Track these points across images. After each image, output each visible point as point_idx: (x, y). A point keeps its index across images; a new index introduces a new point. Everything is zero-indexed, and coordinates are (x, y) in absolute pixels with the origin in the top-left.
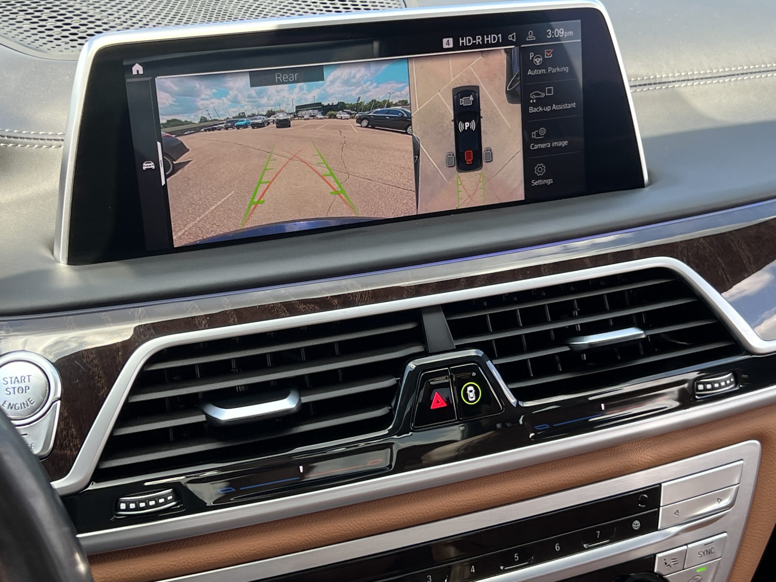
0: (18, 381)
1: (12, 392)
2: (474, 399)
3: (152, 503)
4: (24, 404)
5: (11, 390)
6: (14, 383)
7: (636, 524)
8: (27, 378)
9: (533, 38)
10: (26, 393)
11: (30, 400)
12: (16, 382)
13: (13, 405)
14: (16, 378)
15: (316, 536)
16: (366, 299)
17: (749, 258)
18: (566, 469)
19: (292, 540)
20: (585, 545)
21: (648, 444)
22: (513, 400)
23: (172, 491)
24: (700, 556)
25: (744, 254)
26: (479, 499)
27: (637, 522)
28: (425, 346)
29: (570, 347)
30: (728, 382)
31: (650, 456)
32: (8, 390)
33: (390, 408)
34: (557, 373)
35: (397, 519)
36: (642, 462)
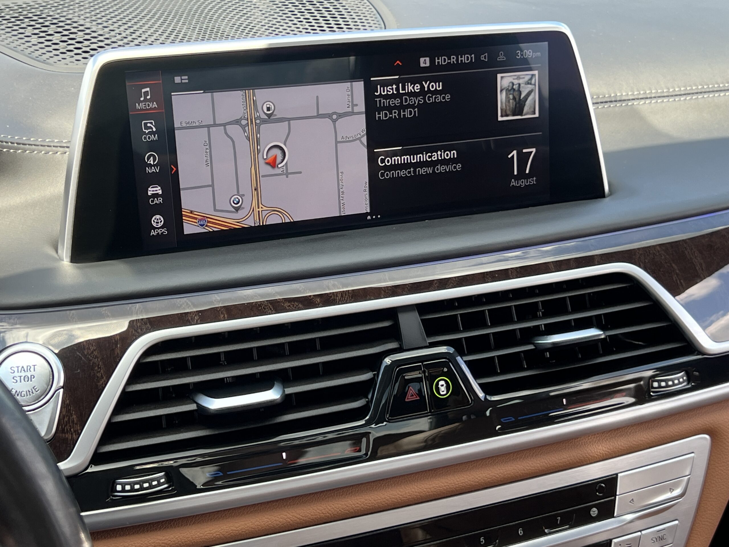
0: (24, 370)
1: (19, 381)
2: (445, 393)
3: (146, 485)
4: (29, 391)
5: (18, 379)
6: (21, 372)
7: (594, 512)
8: (32, 367)
9: (504, 58)
10: (31, 381)
11: (35, 388)
12: (23, 371)
13: (19, 392)
14: (23, 367)
15: (297, 518)
16: (346, 299)
17: (701, 264)
18: (529, 460)
19: (275, 522)
20: (546, 531)
21: (606, 436)
22: (481, 395)
23: (165, 475)
24: (653, 541)
25: (696, 261)
26: (448, 486)
27: (594, 509)
28: (400, 343)
29: (535, 346)
30: (681, 380)
31: (607, 448)
32: (15, 378)
33: (367, 400)
34: (523, 370)
35: (372, 503)
36: (600, 453)
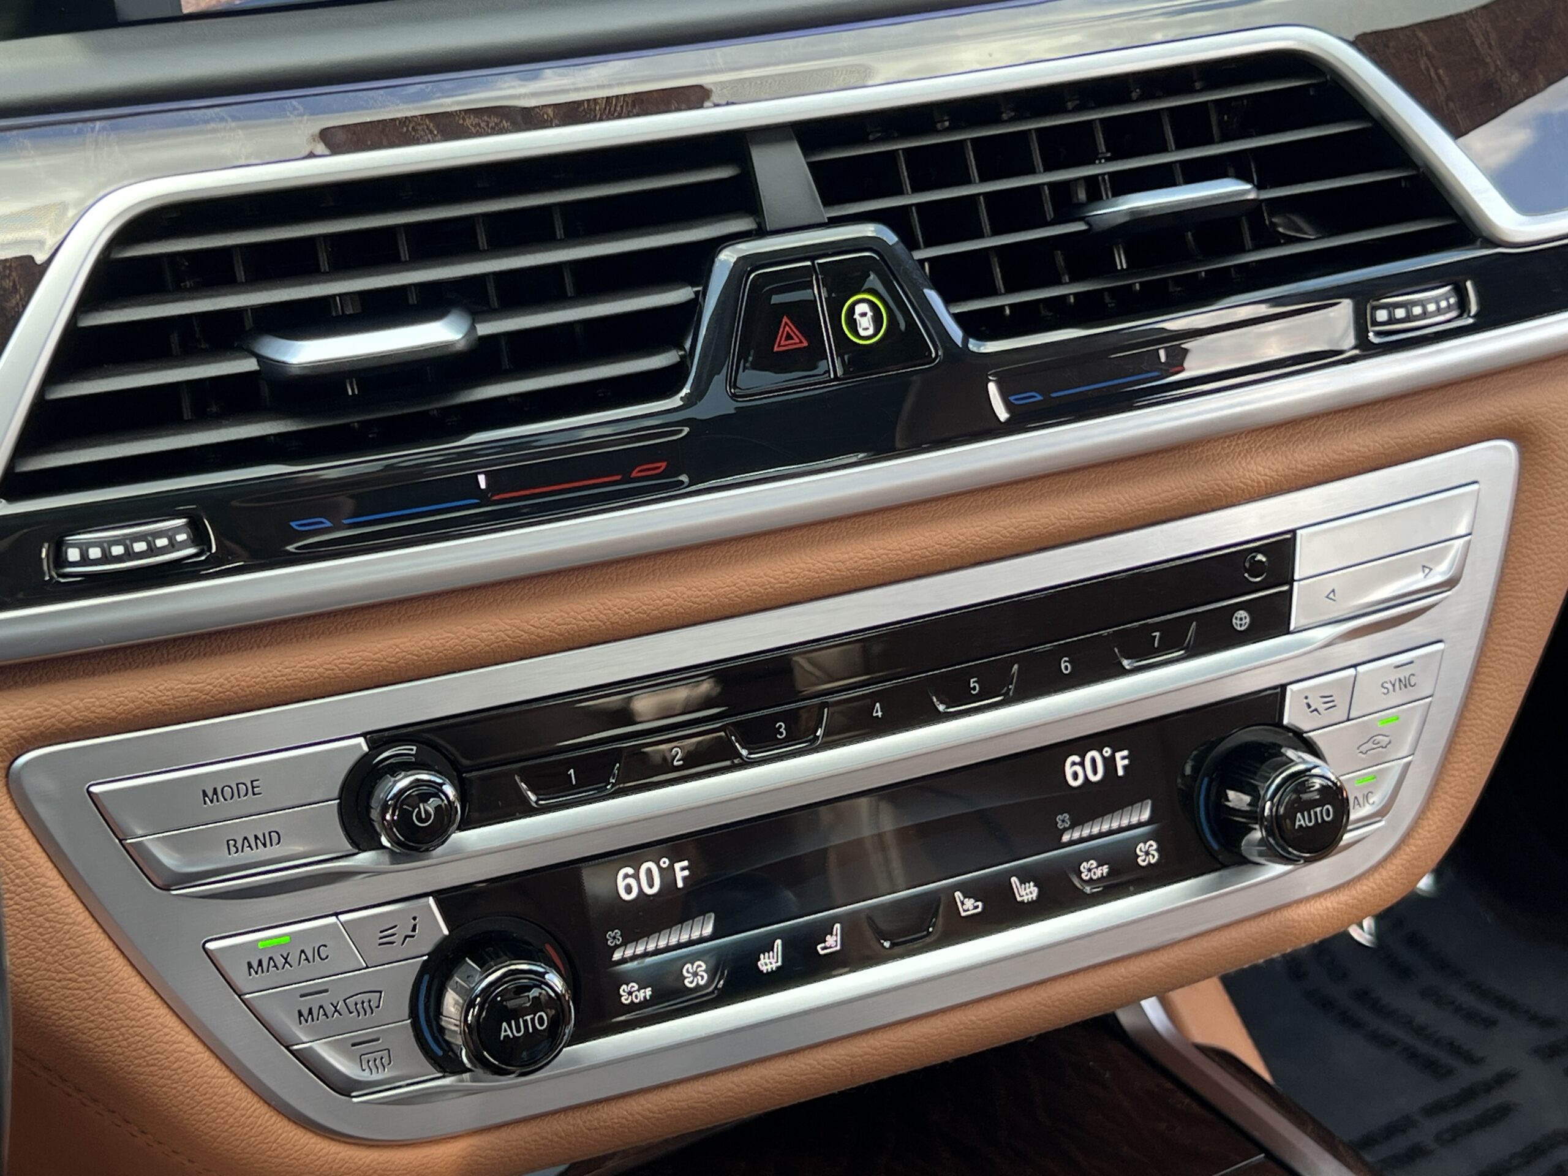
2: (871, 331)
3: (140, 547)
7: (1241, 619)
15: (522, 631)
16: (618, 109)
18: (1081, 495)
19: (469, 640)
20: (1126, 663)
21: (1266, 441)
22: (956, 333)
23: (187, 524)
24: (1386, 691)
27: (1241, 613)
28: (757, 220)
29: (1088, 223)
30: (1443, 304)
31: (1269, 468)
33: (682, 353)
35: (704, 596)
36: (1253, 480)
